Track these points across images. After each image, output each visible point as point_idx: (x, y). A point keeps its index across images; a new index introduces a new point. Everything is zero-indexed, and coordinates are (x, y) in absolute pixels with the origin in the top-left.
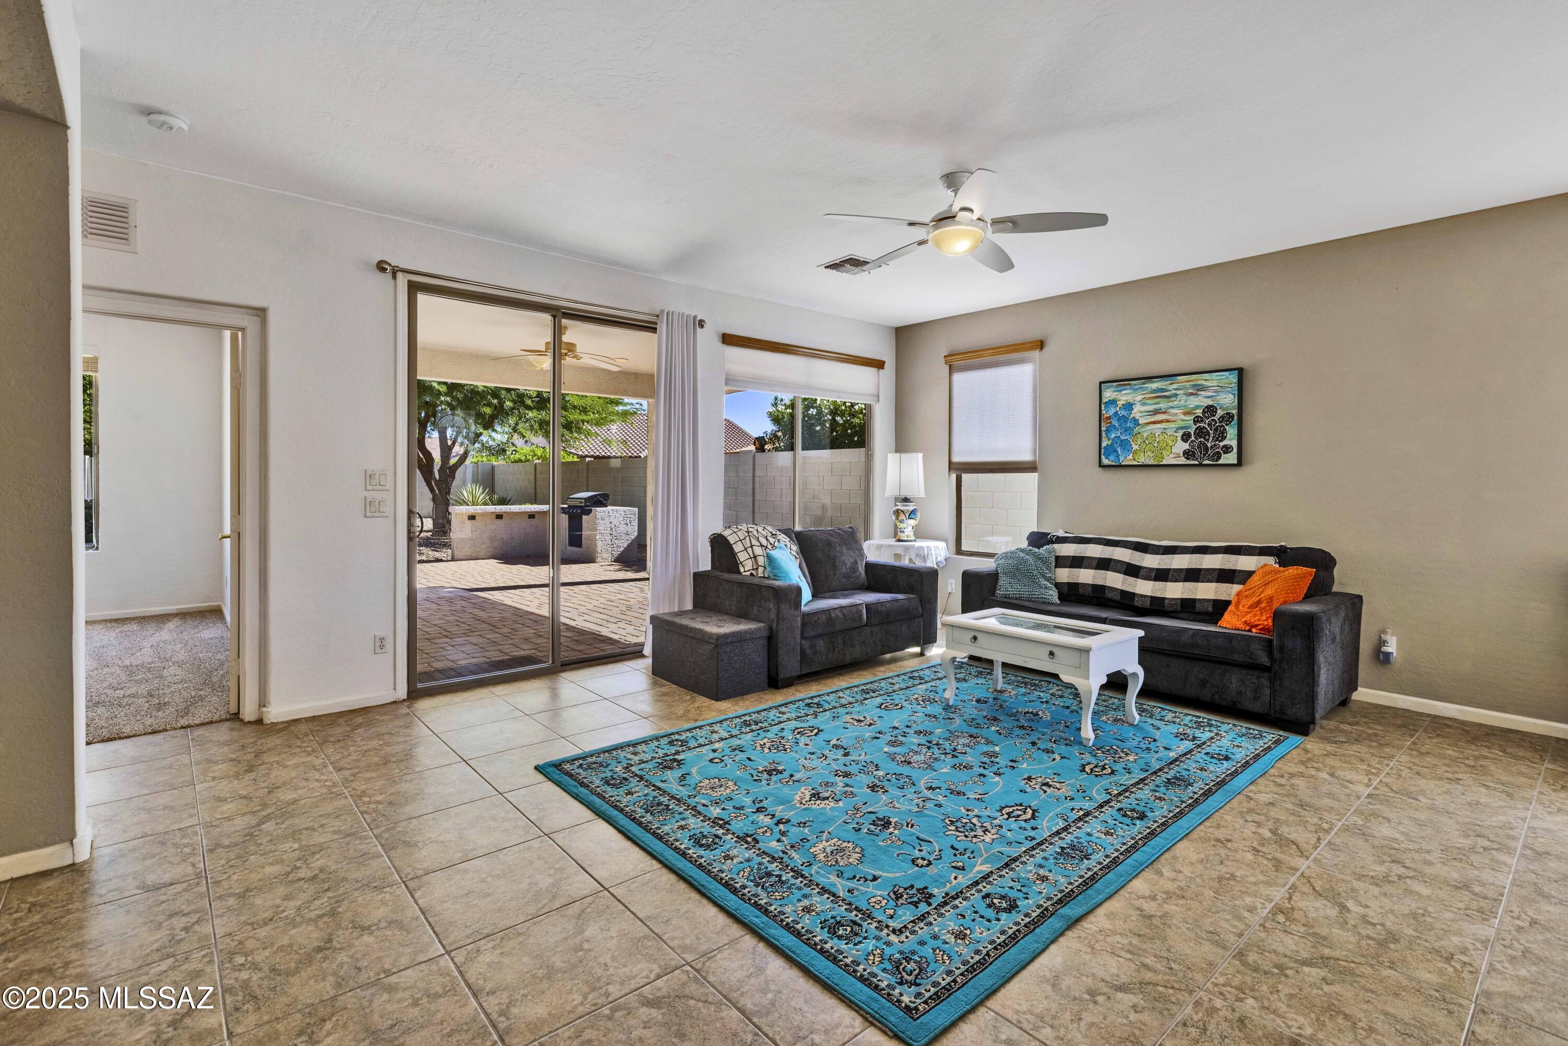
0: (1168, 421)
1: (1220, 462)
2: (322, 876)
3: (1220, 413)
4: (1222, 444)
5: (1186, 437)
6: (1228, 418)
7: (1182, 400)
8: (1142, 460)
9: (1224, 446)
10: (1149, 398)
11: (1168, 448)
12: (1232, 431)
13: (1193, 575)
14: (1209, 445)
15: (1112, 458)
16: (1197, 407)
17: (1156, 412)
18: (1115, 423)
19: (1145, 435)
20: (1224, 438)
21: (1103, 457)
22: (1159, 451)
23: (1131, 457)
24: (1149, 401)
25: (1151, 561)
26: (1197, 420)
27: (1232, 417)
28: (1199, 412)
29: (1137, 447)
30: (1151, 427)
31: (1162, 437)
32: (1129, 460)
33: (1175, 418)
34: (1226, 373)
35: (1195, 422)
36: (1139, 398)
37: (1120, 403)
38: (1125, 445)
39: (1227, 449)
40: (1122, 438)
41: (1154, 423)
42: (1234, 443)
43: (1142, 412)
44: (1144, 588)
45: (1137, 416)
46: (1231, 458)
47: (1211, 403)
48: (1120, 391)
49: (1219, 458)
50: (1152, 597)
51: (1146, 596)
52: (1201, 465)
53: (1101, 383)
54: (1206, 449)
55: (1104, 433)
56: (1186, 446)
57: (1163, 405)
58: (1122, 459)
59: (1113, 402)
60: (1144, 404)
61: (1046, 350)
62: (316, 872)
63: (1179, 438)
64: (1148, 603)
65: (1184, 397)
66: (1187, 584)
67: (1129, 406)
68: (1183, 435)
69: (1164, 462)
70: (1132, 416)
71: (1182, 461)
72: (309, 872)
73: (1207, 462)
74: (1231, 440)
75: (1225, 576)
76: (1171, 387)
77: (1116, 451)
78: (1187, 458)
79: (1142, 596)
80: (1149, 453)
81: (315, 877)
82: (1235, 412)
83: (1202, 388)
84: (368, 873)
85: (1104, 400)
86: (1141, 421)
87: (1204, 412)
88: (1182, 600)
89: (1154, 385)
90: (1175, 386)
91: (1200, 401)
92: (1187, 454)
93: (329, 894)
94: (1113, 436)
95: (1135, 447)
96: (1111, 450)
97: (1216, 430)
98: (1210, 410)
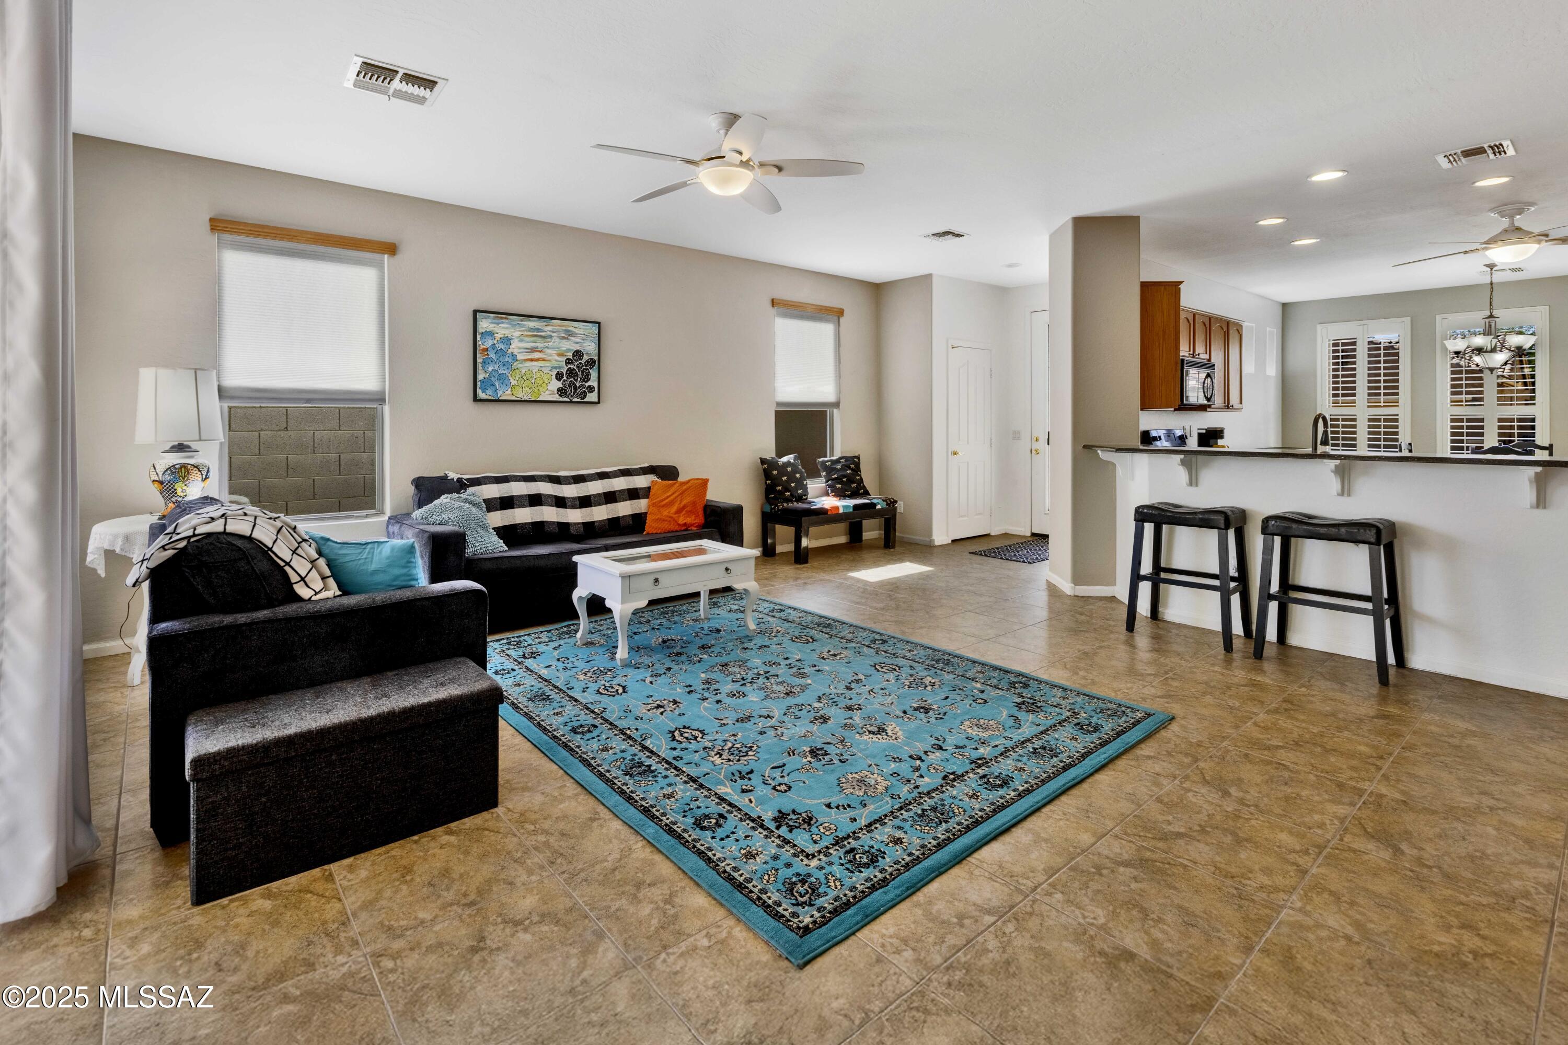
0: (544, 360)
1: (586, 400)
2: (1454, 921)
3: (586, 358)
4: (587, 384)
5: (559, 376)
6: (591, 362)
7: (555, 342)
8: (520, 395)
9: (589, 387)
10: (527, 336)
11: (544, 385)
12: (594, 374)
13: (610, 497)
14: (578, 385)
15: (489, 392)
16: (568, 350)
17: (533, 350)
18: (492, 355)
19: (523, 371)
20: (589, 380)
21: (479, 391)
22: (536, 387)
23: (509, 392)
24: (526, 339)
25: (570, 491)
26: (568, 362)
27: (594, 362)
28: (570, 355)
29: (515, 382)
30: (529, 364)
31: (539, 375)
32: (507, 395)
33: (549, 358)
34: (590, 325)
35: (567, 363)
36: (517, 334)
37: (498, 336)
38: (503, 378)
39: (591, 389)
40: (500, 372)
41: (532, 360)
42: (595, 385)
43: (520, 348)
44: (575, 516)
45: (516, 351)
46: (592, 397)
47: (579, 348)
48: (498, 324)
49: (585, 396)
50: (583, 523)
51: (578, 524)
52: (571, 402)
53: (475, 312)
54: (576, 388)
55: (480, 366)
56: (559, 384)
57: (539, 344)
58: (500, 393)
59: (490, 334)
60: (521, 341)
61: (398, 257)
62: (1455, 931)
63: (554, 377)
64: (582, 529)
65: (558, 340)
66: (609, 506)
67: (507, 341)
68: (557, 374)
69: (541, 398)
70: (510, 351)
71: (556, 397)
72: (1465, 937)
73: (576, 400)
74: (593, 383)
75: (633, 494)
76: (548, 328)
77: (493, 385)
78: (561, 396)
79: (575, 524)
80: (527, 389)
81: (1463, 926)
82: (596, 358)
83: (572, 334)
84: (1401, 887)
85: (480, 330)
86: (520, 357)
87: (574, 356)
88: (609, 520)
89: (532, 324)
90: (549, 328)
91: (570, 346)
92: (561, 392)
93: (1463, 898)
94: (490, 369)
95: (513, 382)
96: (489, 383)
97: (583, 372)
98: (578, 354)
